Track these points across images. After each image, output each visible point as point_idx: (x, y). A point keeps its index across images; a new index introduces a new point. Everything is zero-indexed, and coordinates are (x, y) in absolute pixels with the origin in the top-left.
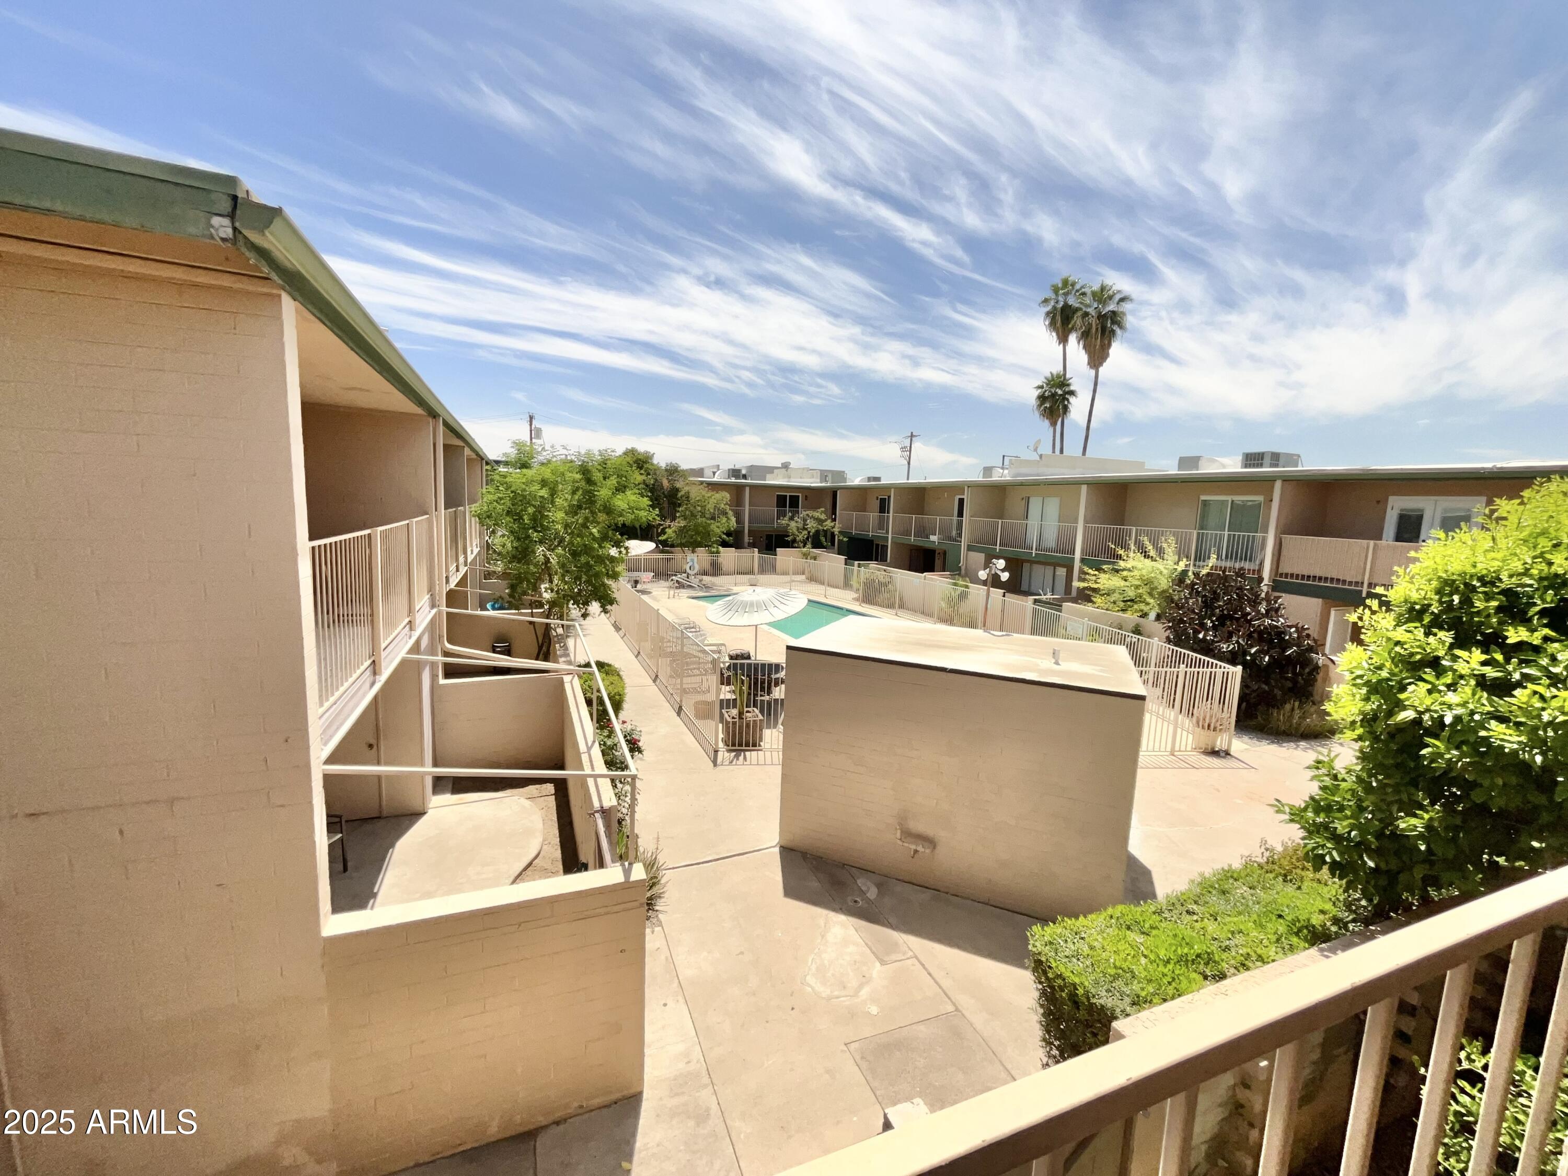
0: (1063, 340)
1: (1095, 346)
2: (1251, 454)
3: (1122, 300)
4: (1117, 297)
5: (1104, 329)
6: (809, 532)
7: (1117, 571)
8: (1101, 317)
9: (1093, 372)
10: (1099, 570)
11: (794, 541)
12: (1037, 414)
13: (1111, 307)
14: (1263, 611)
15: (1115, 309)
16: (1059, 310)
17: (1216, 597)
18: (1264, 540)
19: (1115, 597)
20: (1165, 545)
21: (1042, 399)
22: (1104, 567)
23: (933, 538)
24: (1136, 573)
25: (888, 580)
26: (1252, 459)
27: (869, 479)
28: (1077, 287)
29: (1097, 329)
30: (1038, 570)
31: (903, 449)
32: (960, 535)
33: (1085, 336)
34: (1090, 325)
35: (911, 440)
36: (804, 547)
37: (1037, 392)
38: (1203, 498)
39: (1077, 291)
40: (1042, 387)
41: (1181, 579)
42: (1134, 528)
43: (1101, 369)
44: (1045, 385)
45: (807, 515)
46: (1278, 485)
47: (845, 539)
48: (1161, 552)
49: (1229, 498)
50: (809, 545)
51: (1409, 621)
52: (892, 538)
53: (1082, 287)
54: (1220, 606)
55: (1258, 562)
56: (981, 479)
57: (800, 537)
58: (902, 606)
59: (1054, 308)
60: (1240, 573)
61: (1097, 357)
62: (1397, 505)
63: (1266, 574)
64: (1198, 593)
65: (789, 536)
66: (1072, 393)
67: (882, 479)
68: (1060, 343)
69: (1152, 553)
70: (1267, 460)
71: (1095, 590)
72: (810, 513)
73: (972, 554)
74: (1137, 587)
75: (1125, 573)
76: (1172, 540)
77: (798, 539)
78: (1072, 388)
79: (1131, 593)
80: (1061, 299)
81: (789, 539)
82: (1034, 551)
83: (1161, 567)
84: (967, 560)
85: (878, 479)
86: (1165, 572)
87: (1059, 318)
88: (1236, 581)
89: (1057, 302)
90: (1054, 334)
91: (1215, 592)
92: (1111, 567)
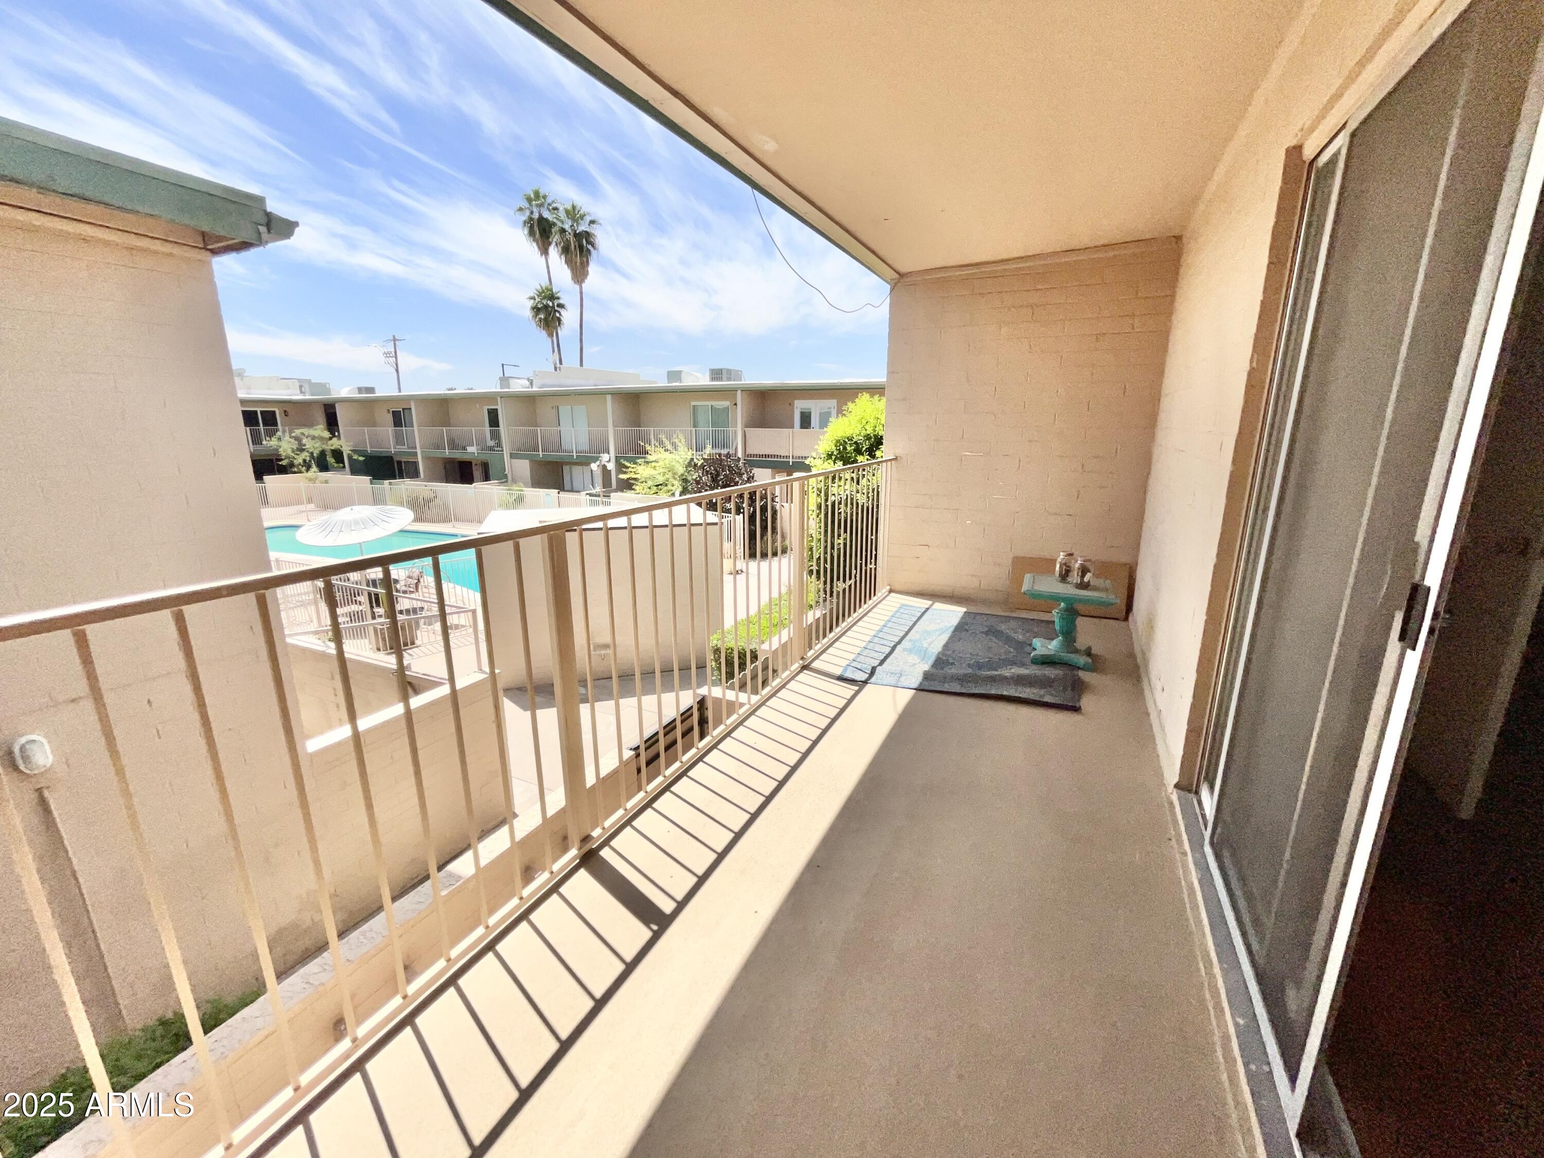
0: (545, 251)
1: (576, 263)
2: (714, 370)
3: (592, 222)
4: (588, 219)
5: (581, 247)
6: (312, 453)
7: (648, 463)
8: (578, 236)
9: (577, 287)
10: (635, 463)
11: (292, 465)
12: (534, 324)
13: (582, 228)
14: (746, 479)
15: (588, 230)
16: (536, 221)
17: (718, 475)
18: (736, 432)
19: (650, 483)
20: (676, 441)
21: (536, 310)
22: (638, 461)
23: (470, 449)
24: (661, 463)
25: (432, 495)
26: (716, 374)
27: (360, 390)
28: (549, 200)
29: (575, 246)
30: (577, 470)
31: (387, 355)
32: (499, 444)
33: (566, 250)
34: (568, 241)
35: (395, 344)
36: (308, 470)
37: (531, 303)
38: (693, 403)
39: (549, 205)
40: (533, 298)
41: (691, 464)
42: (652, 429)
43: (583, 285)
44: (536, 297)
45: (303, 434)
46: (739, 392)
47: (361, 458)
48: (675, 447)
49: (709, 403)
50: (314, 468)
51: (827, 460)
52: (422, 452)
53: (553, 202)
54: (722, 479)
55: (734, 448)
56: (499, 390)
57: (299, 460)
58: (456, 520)
59: (531, 219)
60: (728, 455)
61: (579, 273)
62: (800, 405)
63: (740, 455)
64: (707, 472)
65: (282, 460)
66: (561, 306)
67: (377, 390)
68: (541, 255)
69: (669, 447)
70: (725, 376)
71: (635, 479)
72: (306, 431)
73: (514, 461)
74: (664, 474)
75: (653, 464)
76: (681, 437)
77: (296, 462)
78: (561, 301)
79: (661, 479)
80: (535, 210)
81: (284, 463)
82: (575, 454)
83: (677, 458)
84: (511, 468)
85: (371, 390)
86: (681, 461)
87: (536, 228)
88: (727, 461)
89: (532, 213)
90: (535, 245)
91: (716, 471)
92: (643, 460)
